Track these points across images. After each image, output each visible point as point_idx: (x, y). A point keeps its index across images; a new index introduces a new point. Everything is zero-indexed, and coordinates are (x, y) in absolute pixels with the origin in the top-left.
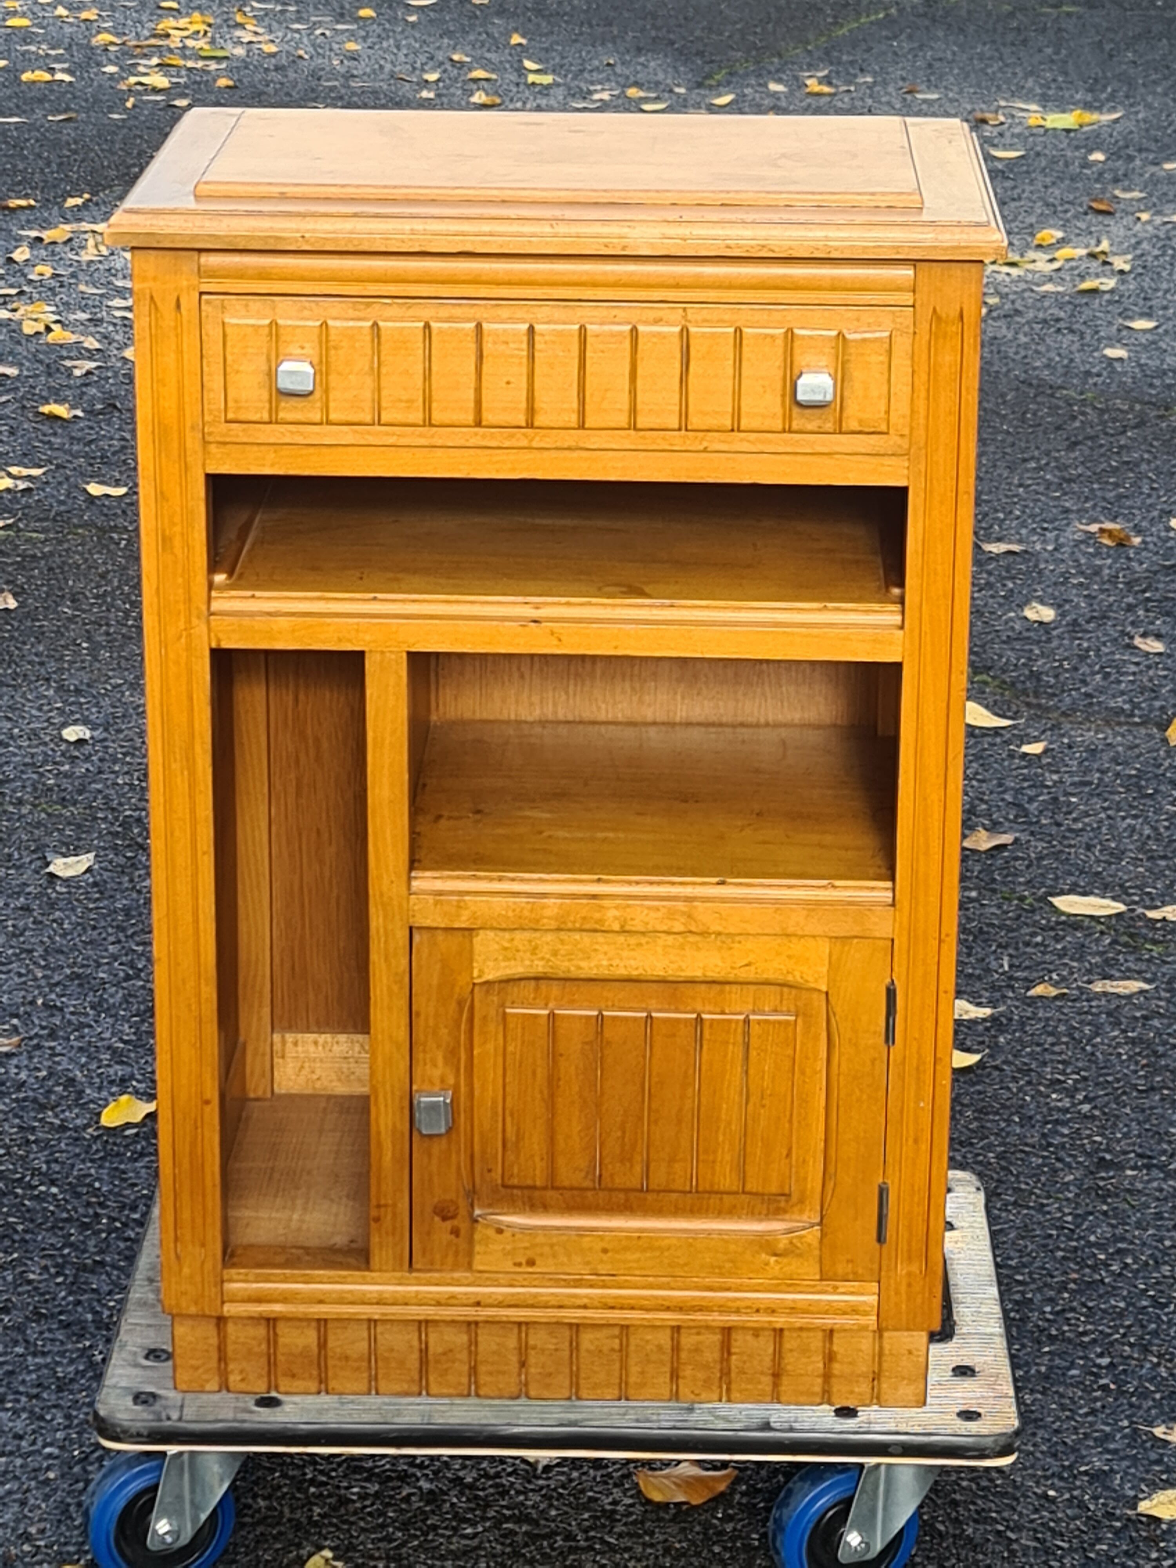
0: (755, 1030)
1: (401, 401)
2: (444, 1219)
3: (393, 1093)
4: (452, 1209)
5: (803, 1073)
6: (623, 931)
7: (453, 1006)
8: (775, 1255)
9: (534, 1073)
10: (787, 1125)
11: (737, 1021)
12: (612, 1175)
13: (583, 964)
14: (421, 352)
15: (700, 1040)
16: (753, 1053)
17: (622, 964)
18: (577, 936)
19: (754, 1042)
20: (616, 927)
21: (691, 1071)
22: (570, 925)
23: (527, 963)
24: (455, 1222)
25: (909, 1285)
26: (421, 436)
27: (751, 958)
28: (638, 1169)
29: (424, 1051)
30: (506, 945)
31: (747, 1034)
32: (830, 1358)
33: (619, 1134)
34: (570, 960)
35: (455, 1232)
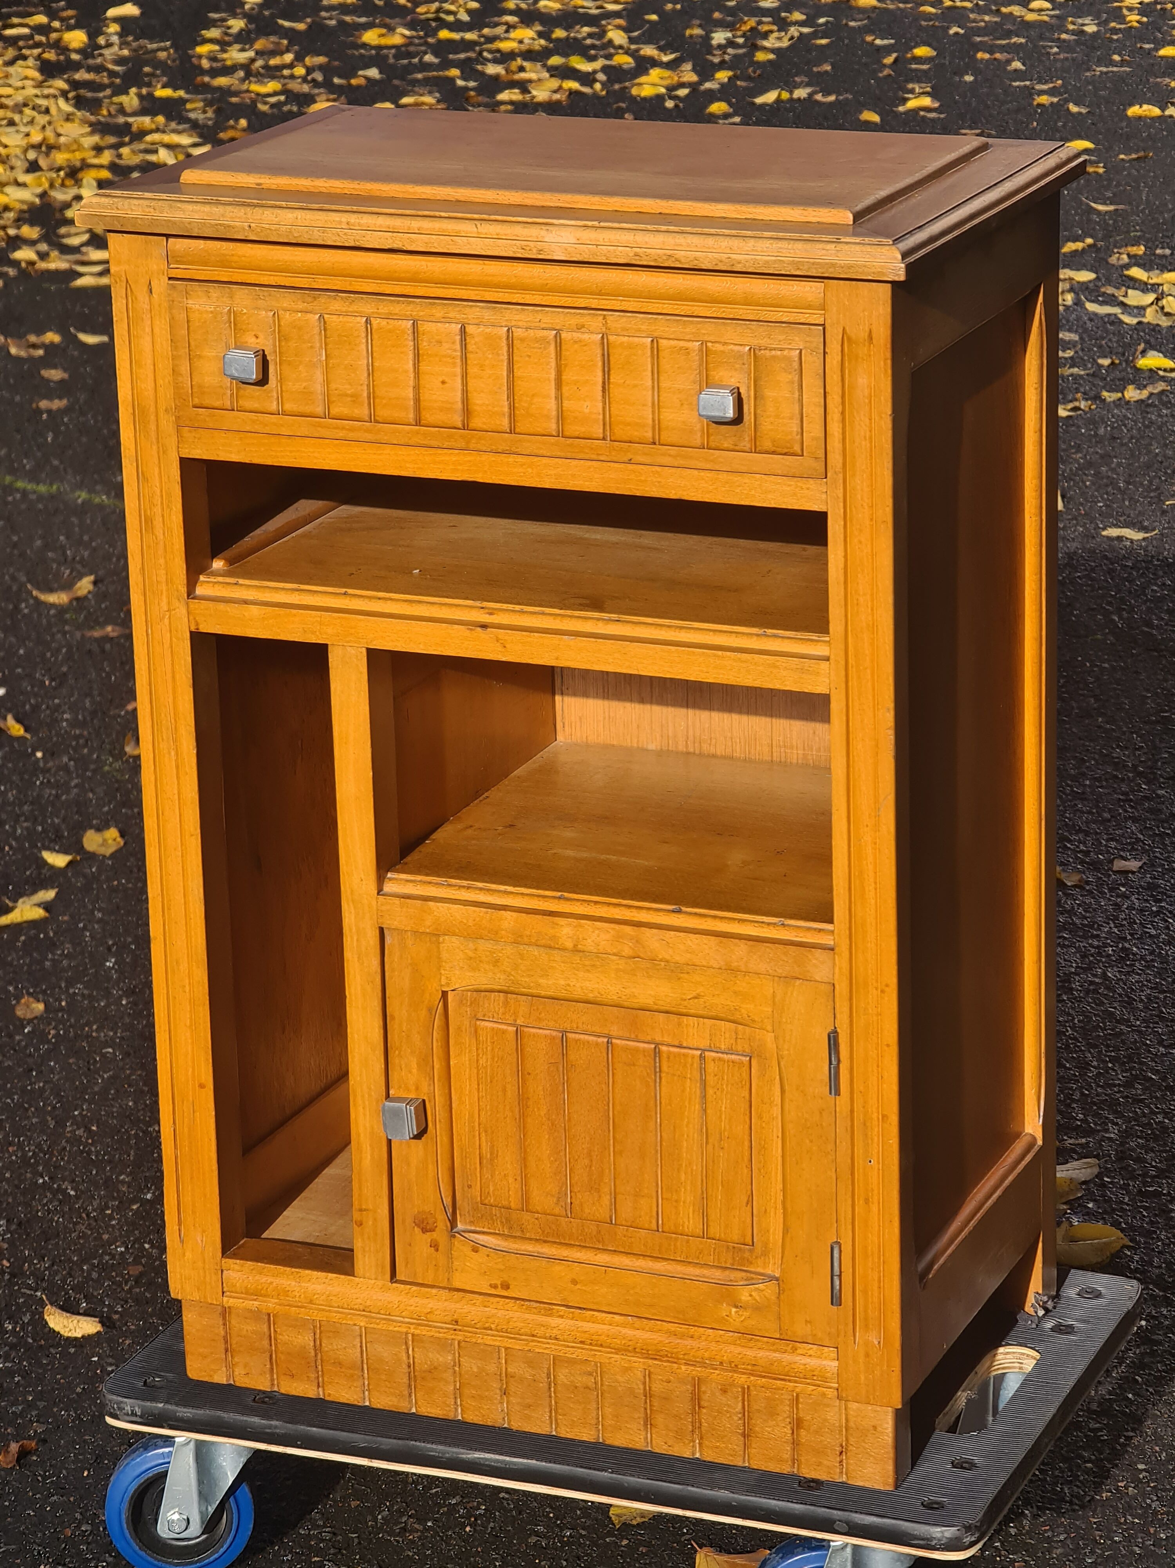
0: (711, 1067)
1: (347, 395)
2: (424, 1231)
3: (370, 1095)
4: (431, 1221)
5: (760, 1117)
6: (576, 950)
7: (423, 1013)
8: (736, 1307)
9: (504, 1090)
10: (746, 1171)
11: (693, 1057)
12: (581, 1205)
13: (542, 981)
14: (364, 347)
15: (658, 1071)
16: (710, 1091)
17: (578, 985)
18: (535, 951)
19: (711, 1080)
20: (569, 944)
21: (652, 1103)
22: (526, 940)
23: (490, 974)
24: (434, 1235)
25: (867, 1355)
26: (368, 431)
27: (700, 990)
28: (606, 1200)
29: (400, 1055)
30: (471, 954)
31: (703, 1070)
32: (798, 1424)
33: (586, 1161)
34: (529, 976)
35: (435, 1246)
